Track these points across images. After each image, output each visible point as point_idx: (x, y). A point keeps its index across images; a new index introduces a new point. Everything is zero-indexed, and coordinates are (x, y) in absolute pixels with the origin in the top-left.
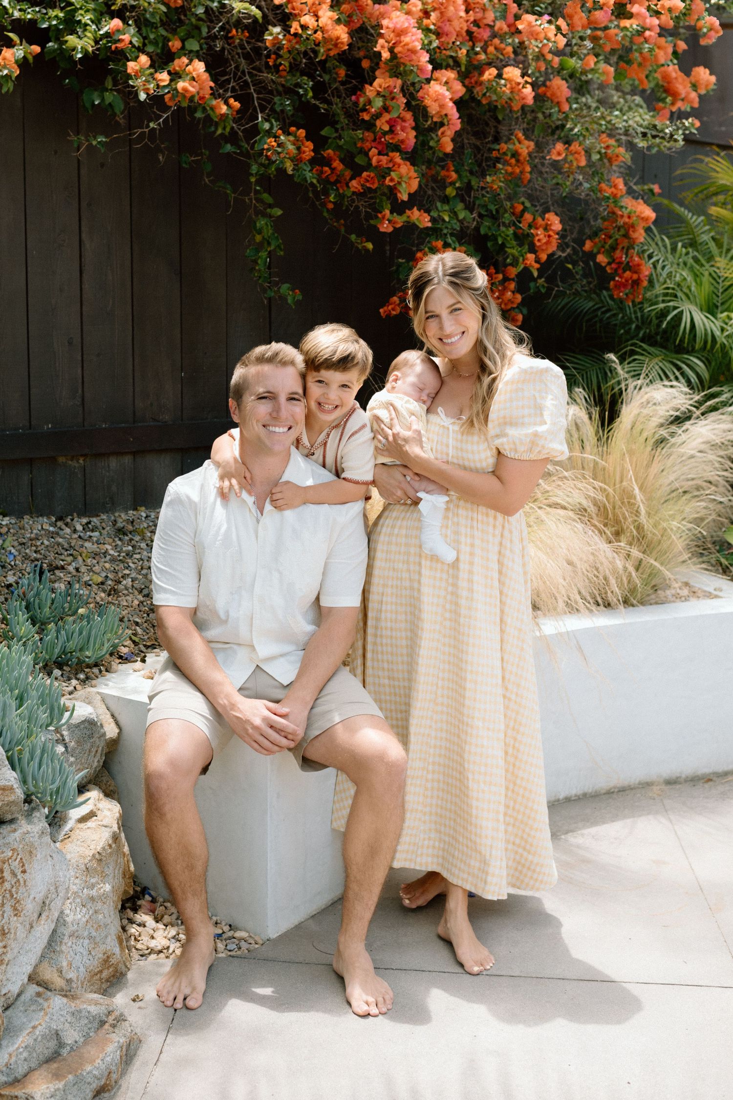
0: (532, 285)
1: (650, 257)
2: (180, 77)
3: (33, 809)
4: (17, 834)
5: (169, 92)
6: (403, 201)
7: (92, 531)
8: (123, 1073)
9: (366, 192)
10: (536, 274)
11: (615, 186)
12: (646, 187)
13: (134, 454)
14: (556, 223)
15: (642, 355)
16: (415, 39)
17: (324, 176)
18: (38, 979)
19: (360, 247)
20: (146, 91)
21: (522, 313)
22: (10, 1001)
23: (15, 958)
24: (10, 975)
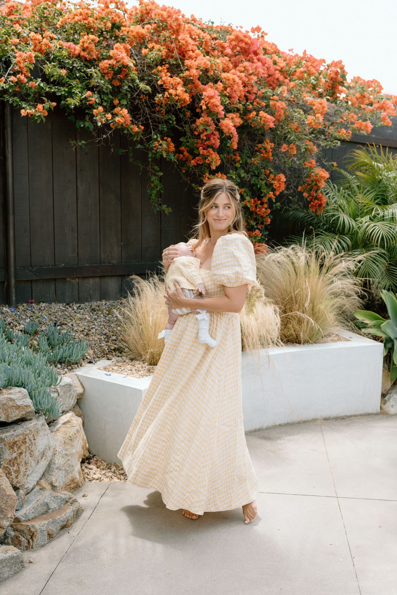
0: (274, 205)
1: (327, 194)
2: (117, 116)
3: (40, 416)
4: (32, 425)
5: (112, 122)
6: (213, 170)
7: (81, 309)
8: (74, 522)
9: (198, 165)
10: (274, 201)
11: (311, 163)
12: (330, 163)
13: (100, 277)
14: (283, 178)
15: (322, 235)
16: (217, 101)
17: (180, 158)
18: (41, 485)
19: (196, 189)
20: (101, 122)
21: (270, 218)
22: (29, 491)
23: (31, 474)
24: (28, 481)
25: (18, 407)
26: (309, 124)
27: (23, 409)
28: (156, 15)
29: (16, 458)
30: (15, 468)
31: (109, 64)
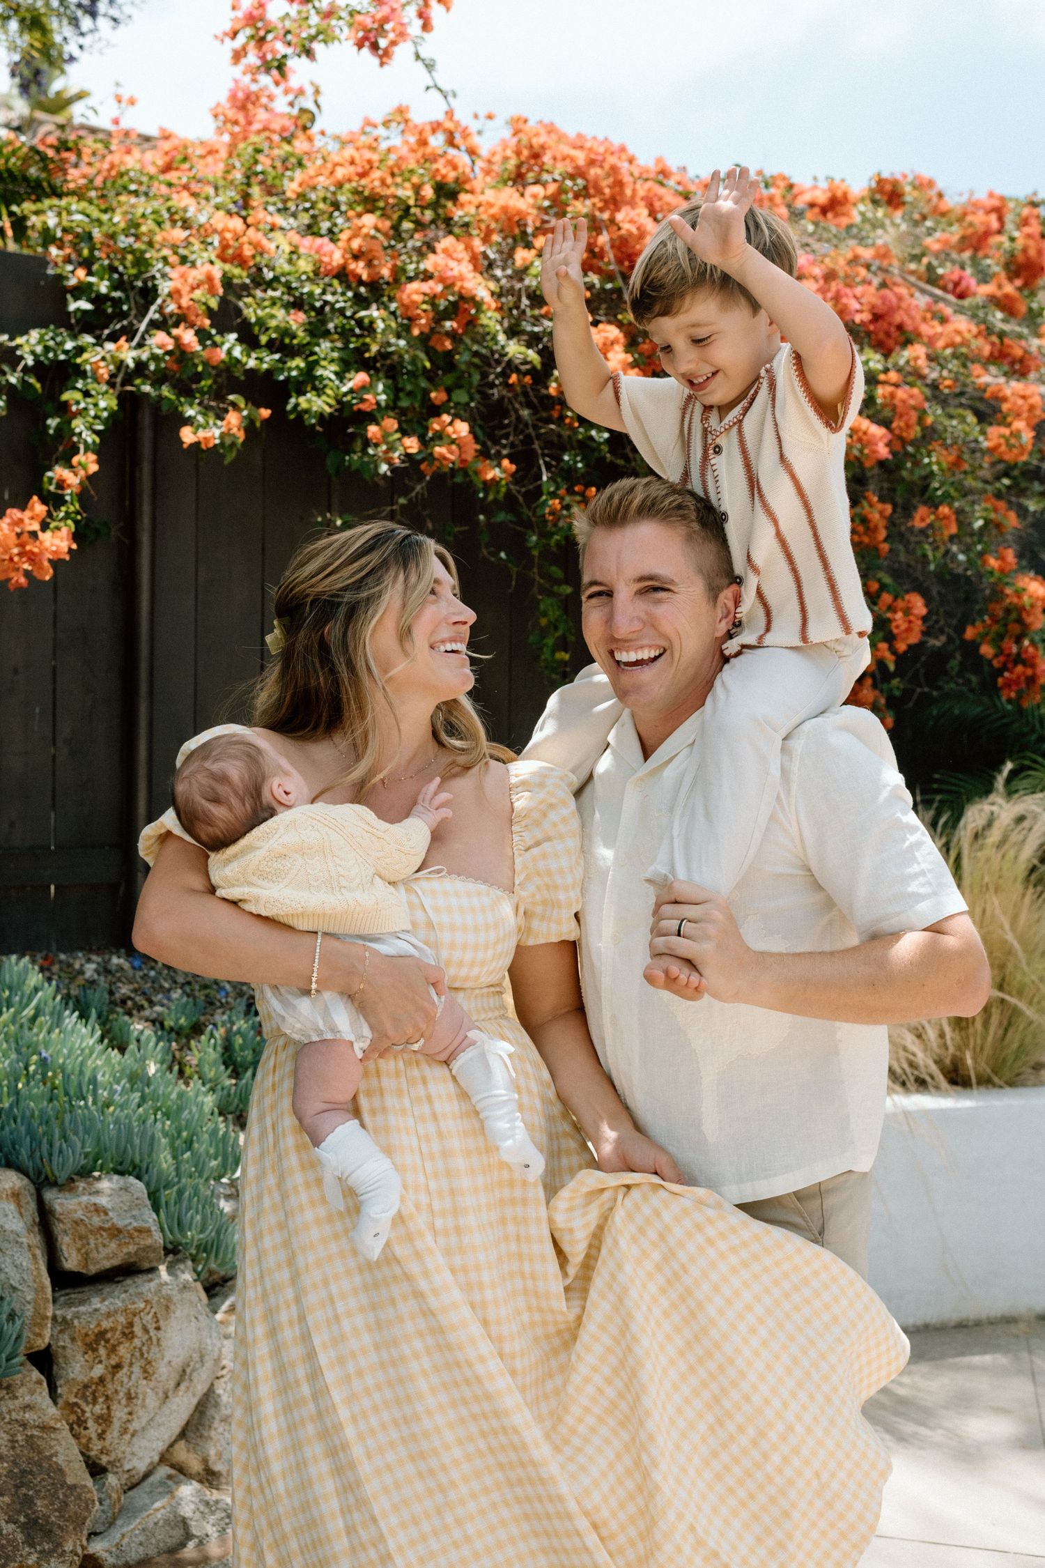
2: (437, 441)
3: (179, 1261)
4: (153, 1285)
5: (422, 459)
10: (891, 667)
11: (1003, 560)
14: (919, 606)
15: (1035, 769)
18: (174, 1461)
20: (390, 460)
22: (134, 1481)
23: (144, 1429)
24: (135, 1449)
25: (115, 1232)
26: (991, 451)
27: (131, 1237)
28: (555, 159)
29: (102, 1380)
30: (98, 1409)
31: (425, 294)
